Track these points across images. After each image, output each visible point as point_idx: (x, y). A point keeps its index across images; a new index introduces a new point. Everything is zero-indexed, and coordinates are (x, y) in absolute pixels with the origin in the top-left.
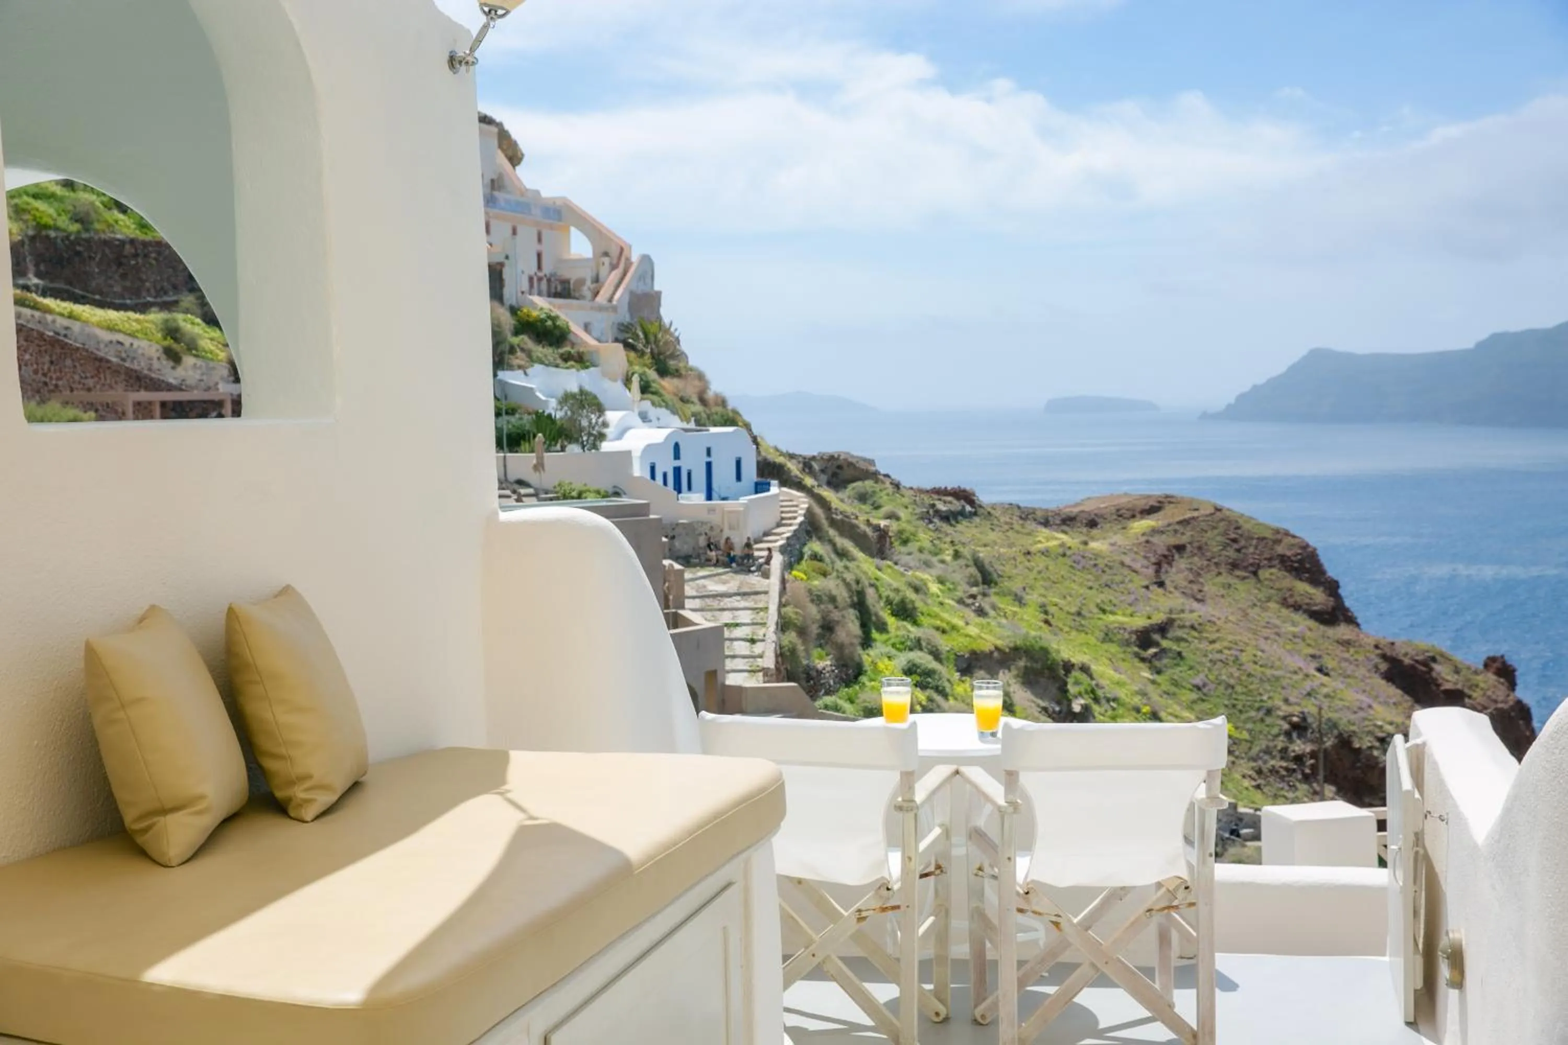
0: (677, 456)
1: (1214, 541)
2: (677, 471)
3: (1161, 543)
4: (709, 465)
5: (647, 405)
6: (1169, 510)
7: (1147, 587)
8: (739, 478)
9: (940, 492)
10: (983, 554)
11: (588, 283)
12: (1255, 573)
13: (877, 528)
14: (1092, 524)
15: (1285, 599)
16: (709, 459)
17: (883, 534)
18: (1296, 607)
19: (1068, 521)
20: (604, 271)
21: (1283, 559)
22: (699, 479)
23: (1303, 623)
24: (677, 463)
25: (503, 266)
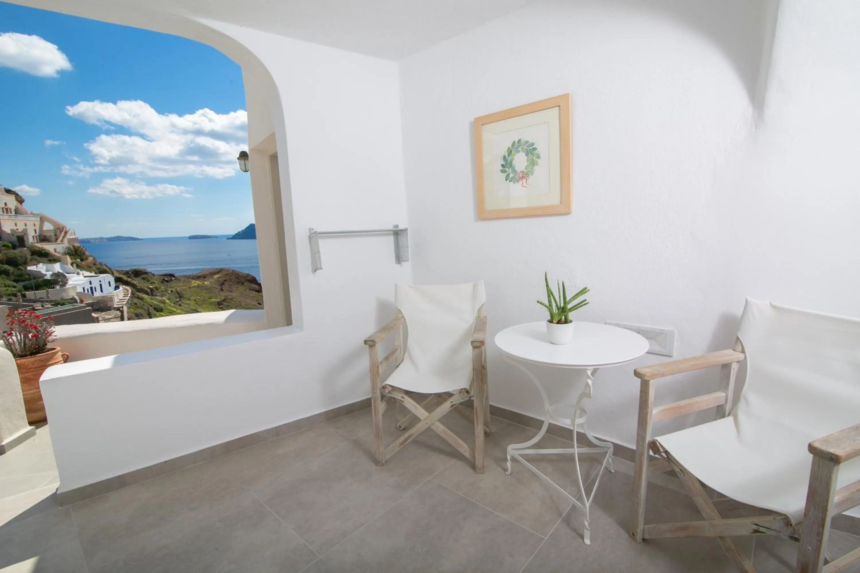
0: (91, 284)
1: (233, 277)
2: (91, 288)
3: (221, 280)
4: (101, 285)
5: (79, 270)
6: (223, 272)
7: (219, 292)
8: (110, 285)
9: (166, 275)
10: (178, 289)
11: (53, 236)
12: (243, 284)
13: (150, 288)
14: (205, 277)
15: (250, 289)
16: (100, 283)
17: (152, 290)
18: (252, 290)
19: (198, 278)
20: (58, 233)
21: (248, 280)
22: (98, 289)
23: (254, 293)
24: (91, 286)
25: (23, 236)
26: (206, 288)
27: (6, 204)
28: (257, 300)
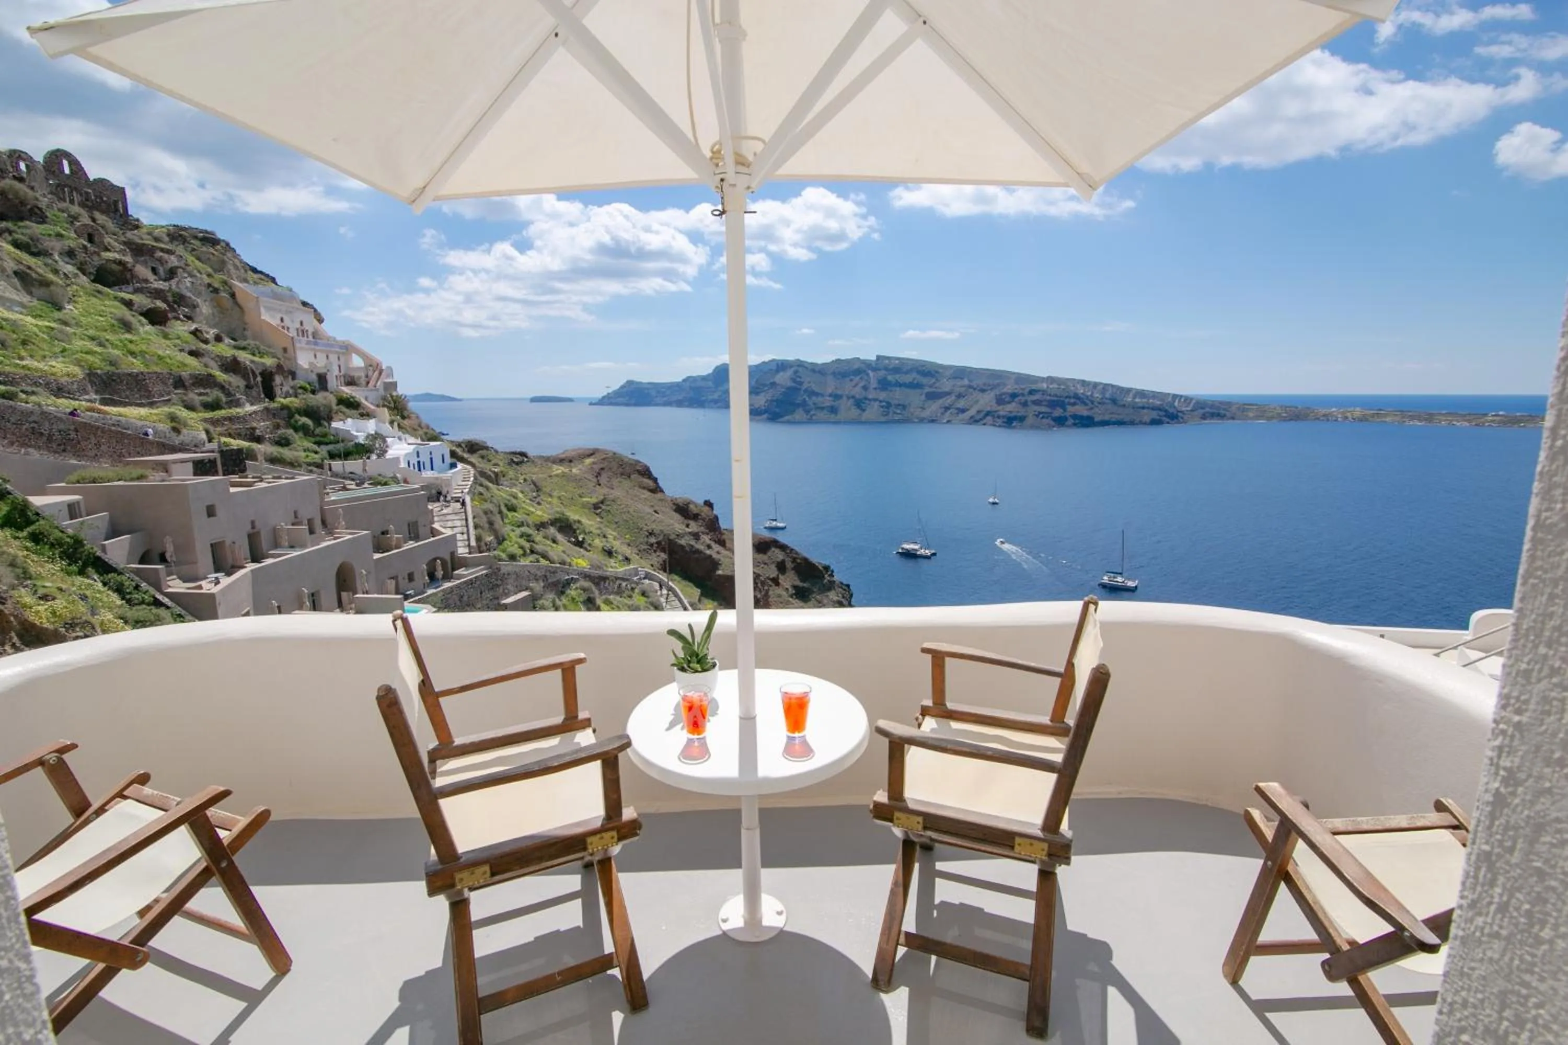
0: (418, 456)
1: (615, 465)
3: (597, 468)
4: (431, 459)
5: (400, 433)
6: (597, 455)
7: (594, 486)
8: (443, 461)
9: (514, 453)
10: (534, 477)
11: (364, 379)
12: (629, 477)
13: (494, 472)
14: (571, 461)
15: (640, 485)
16: (431, 456)
17: (496, 474)
18: (644, 488)
19: (561, 461)
20: (370, 373)
21: (638, 471)
22: (428, 465)
23: (647, 494)
24: (418, 459)
25: (326, 374)
26: (577, 480)
27: (301, 323)
28: (652, 506)
